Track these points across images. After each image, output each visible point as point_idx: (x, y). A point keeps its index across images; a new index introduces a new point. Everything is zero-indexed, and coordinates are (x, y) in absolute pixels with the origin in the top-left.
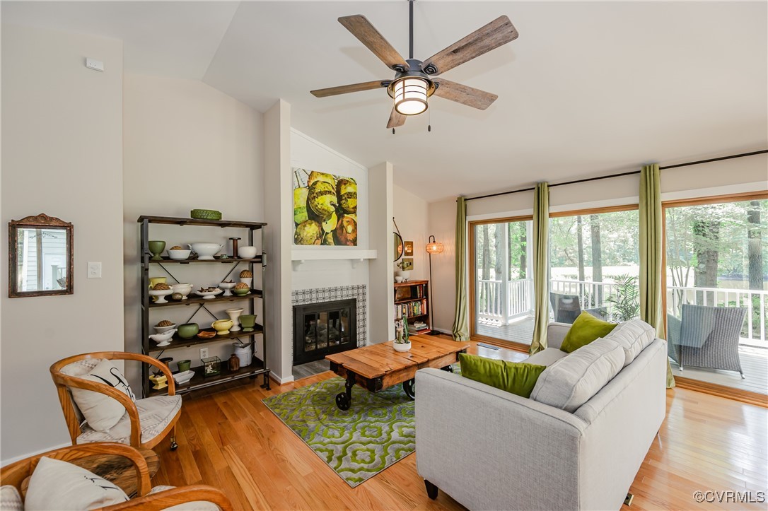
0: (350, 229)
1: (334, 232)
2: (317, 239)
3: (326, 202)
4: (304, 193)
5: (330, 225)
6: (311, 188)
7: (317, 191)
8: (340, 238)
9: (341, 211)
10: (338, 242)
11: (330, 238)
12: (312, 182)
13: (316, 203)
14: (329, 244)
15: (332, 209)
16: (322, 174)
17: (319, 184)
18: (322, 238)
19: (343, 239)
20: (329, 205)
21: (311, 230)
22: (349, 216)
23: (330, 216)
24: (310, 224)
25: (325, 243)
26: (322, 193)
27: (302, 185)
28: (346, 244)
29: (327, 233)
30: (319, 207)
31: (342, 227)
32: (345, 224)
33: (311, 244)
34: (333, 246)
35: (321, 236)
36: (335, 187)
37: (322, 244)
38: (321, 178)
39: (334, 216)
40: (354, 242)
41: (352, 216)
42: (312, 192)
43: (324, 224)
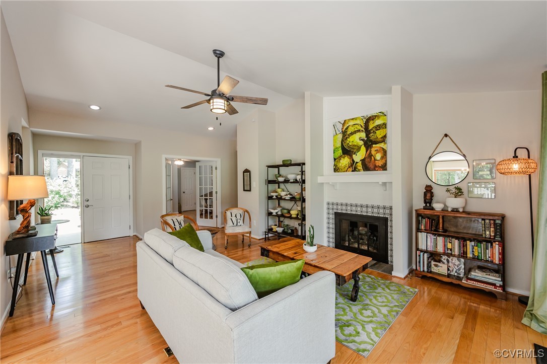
0: (378, 156)
1: (363, 161)
2: (349, 167)
3: (356, 139)
4: (340, 136)
5: (359, 157)
6: (344, 133)
7: (348, 133)
8: (368, 165)
9: (369, 143)
10: (366, 168)
11: (360, 166)
12: (345, 127)
13: (348, 142)
14: (359, 170)
15: (361, 143)
16: (353, 119)
17: (350, 127)
18: (353, 167)
19: (372, 166)
20: (358, 141)
21: (345, 161)
22: (377, 145)
23: (359, 148)
24: (344, 158)
25: (355, 170)
26: (352, 134)
27: (338, 132)
28: (375, 170)
29: (357, 163)
30: (350, 144)
31: (370, 156)
32: (373, 152)
33: (344, 172)
34: (362, 172)
35: (352, 165)
36: (363, 125)
37: (352, 171)
38: (351, 123)
39: (363, 149)
40: (384, 167)
41: (382, 145)
42: (345, 135)
43: (354, 156)
